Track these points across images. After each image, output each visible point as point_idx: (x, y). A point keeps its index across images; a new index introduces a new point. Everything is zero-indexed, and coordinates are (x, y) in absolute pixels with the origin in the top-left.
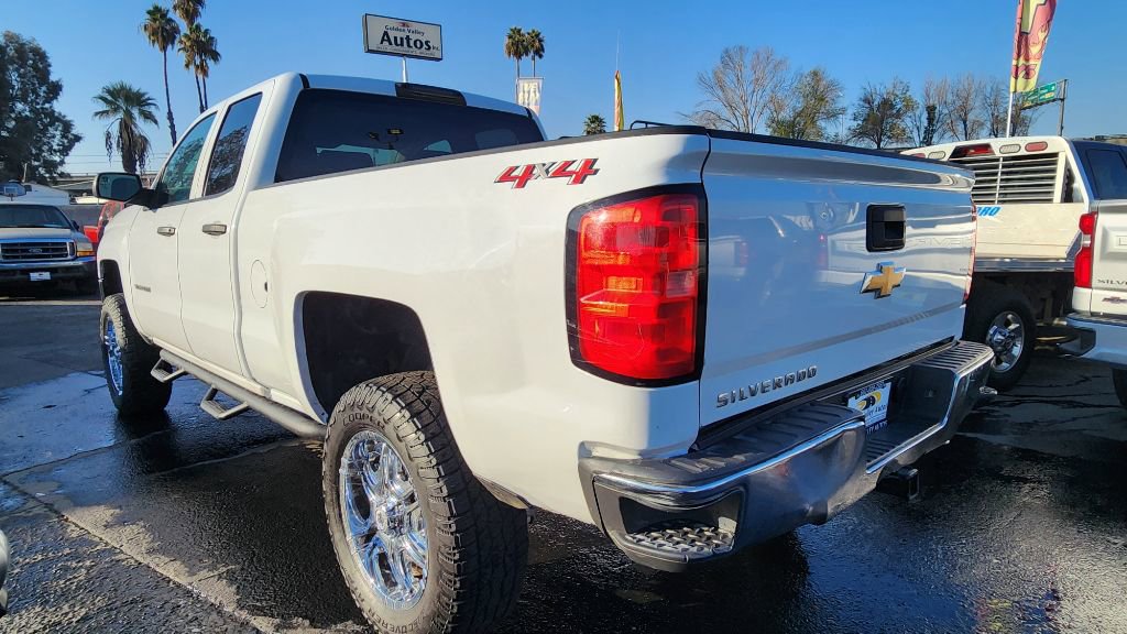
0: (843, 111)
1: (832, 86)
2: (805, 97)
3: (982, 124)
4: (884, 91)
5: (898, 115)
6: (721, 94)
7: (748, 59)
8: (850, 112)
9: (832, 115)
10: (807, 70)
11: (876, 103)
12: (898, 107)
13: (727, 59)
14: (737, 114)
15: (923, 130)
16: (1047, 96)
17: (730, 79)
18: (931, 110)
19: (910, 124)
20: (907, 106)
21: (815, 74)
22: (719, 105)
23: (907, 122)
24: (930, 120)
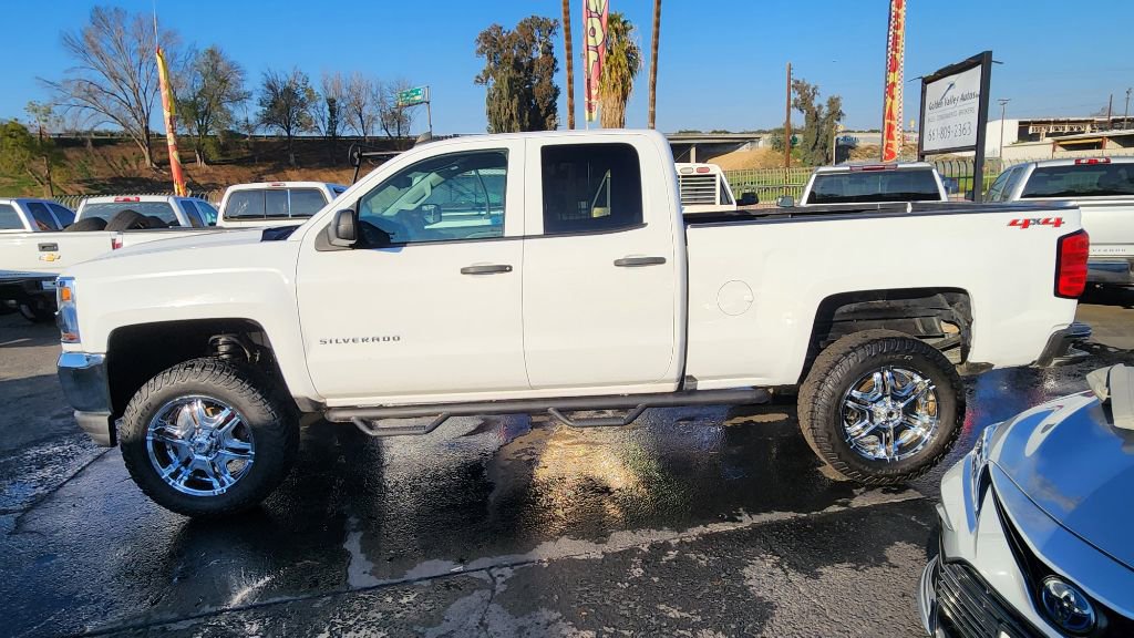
0: (249, 95)
1: (232, 67)
2: (206, 76)
3: (373, 119)
4: (284, 79)
5: (303, 104)
6: (98, 62)
7: (129, 23)
8: (256, 97)
9: (239, 98)
10: (204, 47)
11: (279, 91)
12: (301, 96)
13: (99, 19)
14: (124, 86)
15: (327, 120)
16: (418, 98)
17: (106, 44)
18: (331, 102)
19: (313, 114)
20: (309, 97)
21: (212, 53)
22: (98, 77)
23: (311, 112)
24: (332, 111)
